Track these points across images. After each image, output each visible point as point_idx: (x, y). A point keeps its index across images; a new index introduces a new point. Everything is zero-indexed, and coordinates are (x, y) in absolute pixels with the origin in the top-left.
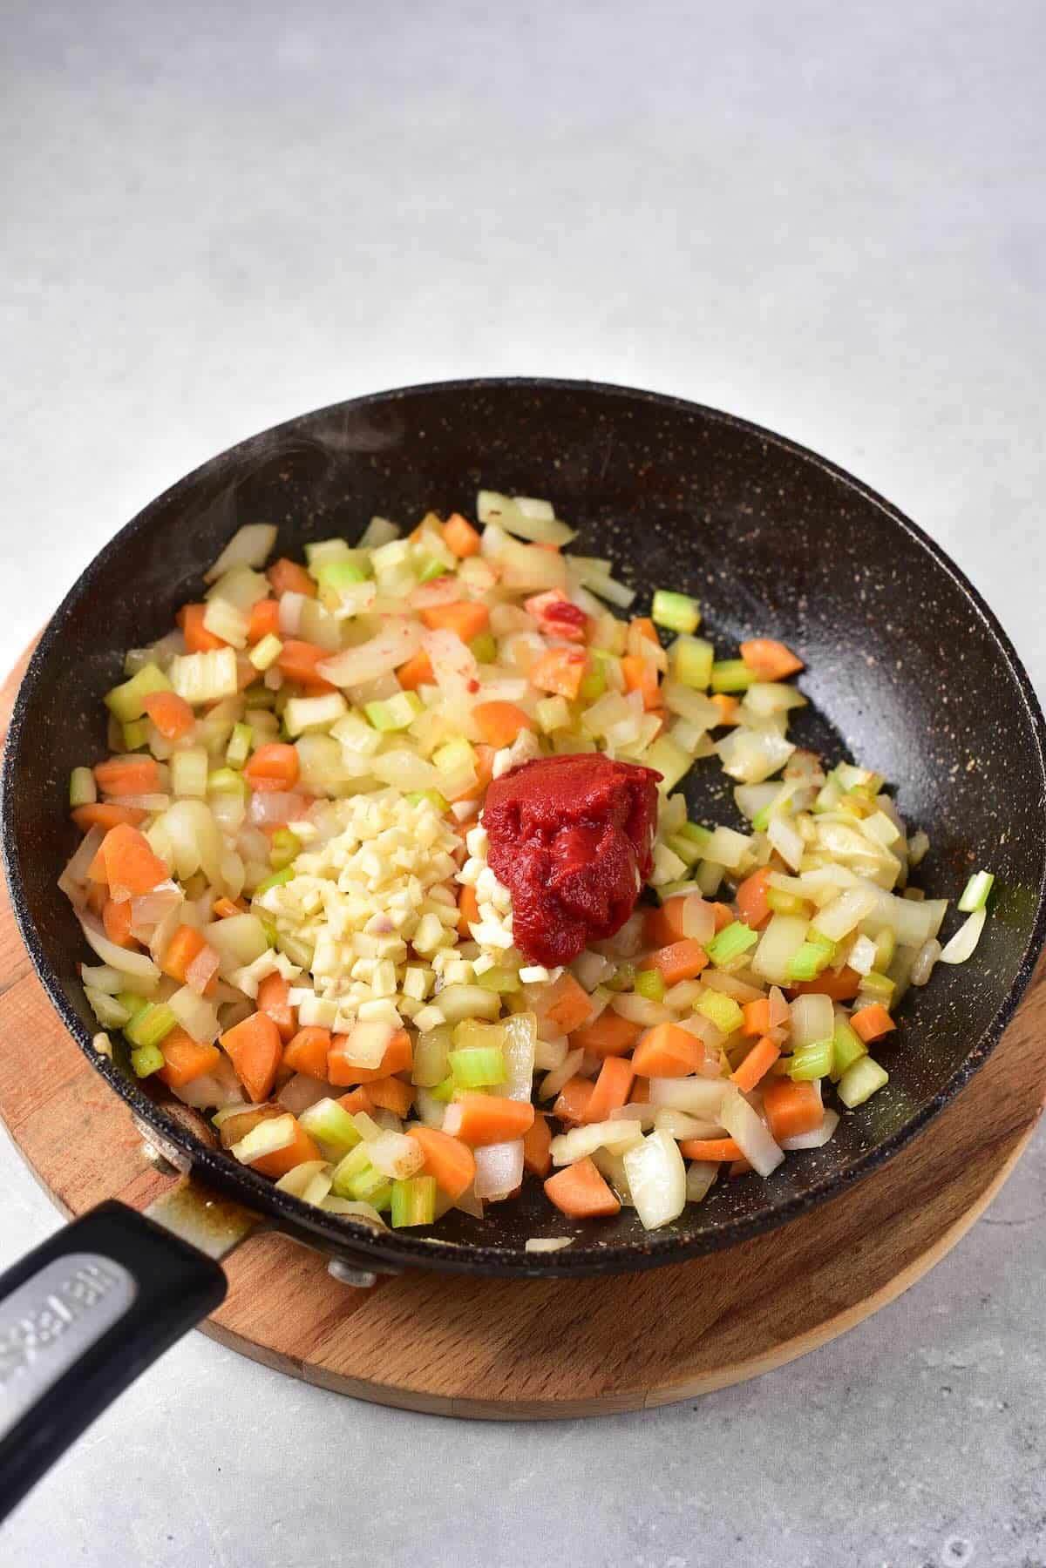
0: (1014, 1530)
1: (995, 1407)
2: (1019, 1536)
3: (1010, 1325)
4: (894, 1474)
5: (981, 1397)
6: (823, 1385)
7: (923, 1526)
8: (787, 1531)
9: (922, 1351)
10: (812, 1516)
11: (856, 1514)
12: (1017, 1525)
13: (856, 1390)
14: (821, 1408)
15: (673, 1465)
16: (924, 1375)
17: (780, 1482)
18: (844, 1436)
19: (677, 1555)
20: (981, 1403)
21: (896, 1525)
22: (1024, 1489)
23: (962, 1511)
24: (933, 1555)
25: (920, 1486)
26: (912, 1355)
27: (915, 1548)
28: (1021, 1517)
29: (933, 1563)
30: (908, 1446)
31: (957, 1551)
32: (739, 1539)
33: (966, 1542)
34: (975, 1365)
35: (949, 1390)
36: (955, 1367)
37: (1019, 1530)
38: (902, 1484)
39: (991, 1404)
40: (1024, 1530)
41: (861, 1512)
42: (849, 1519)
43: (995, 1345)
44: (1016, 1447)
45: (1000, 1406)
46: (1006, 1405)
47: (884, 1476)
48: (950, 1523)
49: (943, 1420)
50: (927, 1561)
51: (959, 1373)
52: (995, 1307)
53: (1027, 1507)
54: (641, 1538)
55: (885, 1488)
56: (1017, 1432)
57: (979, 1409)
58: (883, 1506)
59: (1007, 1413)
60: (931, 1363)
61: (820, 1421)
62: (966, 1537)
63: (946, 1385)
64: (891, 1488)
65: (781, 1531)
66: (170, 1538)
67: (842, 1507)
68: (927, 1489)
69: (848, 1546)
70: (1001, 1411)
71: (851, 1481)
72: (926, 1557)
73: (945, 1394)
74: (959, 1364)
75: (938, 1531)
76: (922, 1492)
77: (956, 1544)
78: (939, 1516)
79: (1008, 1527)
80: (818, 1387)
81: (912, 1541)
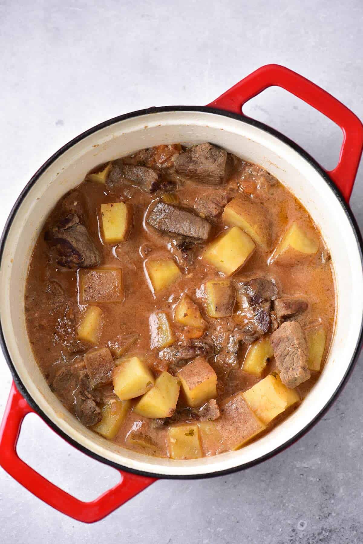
0: (319, 518)
1: (316, 480)
2: (321, 520)
3: (323, 453)
4: (285, 501)
5: (312, 477)
6: (264, 474)
7: (292, 517)
8: (252, 519)
9: (295, 462)
10: (260, 515)
11: (273, 514)
12: (321, 517)
13: (274, 475)
14: (263, 481)
15: (219, 500)
16: (295, 470)
17: (250, 504)
18: (270, 490)
19: (220, 527)
20: (312, 479)
21: (284, 517)
22: (323, 506)
23: (304, 513)
24: (295, 526)
25: (292, 505)
26: (292, 464)
27: (289, 524)
28: (322, 514)
29: (295, 529)
30: (289, 493)
31: (302, 525)
32: (238, 522)
33: (305, 522)
34: (311, 467)
35: (302, 475)
36: (305, 468)
37: (321, 519)
38: (287, 505)
39: (315, 479)
40: (322, 518)
41: (274, 514)
42: (270, 515)
43: (318, 460)
44: (322, 493)
45: (318, 480)
46: (320, 479)
47: (281, 502)
48: (300, 516)
49: (300, 485)
50: (293, 528)
51: (306, 469)
52: (318, 448)
53: (324, 511)
54: (209, 522)
55: (282, 506)
56: (322, 488)
57: (312, 481)
58: (281, 511)
59: (320, 481)
60: (298, 466)
61: (263, 485)
62: (305, 521)
63: (302, 473)
64: (283, 506)
65: (250, 519)
66: (73, 527)
67: (268, 512)
68: (294, 506)
69: (270, 523)
70: (318, 481)
71: (272, 504)
72: (292, 527)
73: (301, 476)
74: (306, 466)
75: (297, 519)
76: (293, 507)
77: (302, 522)
78: (297, 514)
79: (317, 518)
80: (263, 475)
81: (289, 522)
